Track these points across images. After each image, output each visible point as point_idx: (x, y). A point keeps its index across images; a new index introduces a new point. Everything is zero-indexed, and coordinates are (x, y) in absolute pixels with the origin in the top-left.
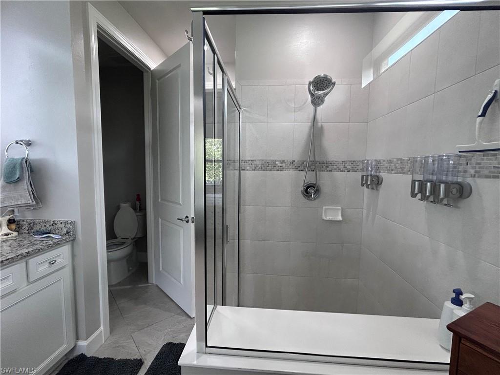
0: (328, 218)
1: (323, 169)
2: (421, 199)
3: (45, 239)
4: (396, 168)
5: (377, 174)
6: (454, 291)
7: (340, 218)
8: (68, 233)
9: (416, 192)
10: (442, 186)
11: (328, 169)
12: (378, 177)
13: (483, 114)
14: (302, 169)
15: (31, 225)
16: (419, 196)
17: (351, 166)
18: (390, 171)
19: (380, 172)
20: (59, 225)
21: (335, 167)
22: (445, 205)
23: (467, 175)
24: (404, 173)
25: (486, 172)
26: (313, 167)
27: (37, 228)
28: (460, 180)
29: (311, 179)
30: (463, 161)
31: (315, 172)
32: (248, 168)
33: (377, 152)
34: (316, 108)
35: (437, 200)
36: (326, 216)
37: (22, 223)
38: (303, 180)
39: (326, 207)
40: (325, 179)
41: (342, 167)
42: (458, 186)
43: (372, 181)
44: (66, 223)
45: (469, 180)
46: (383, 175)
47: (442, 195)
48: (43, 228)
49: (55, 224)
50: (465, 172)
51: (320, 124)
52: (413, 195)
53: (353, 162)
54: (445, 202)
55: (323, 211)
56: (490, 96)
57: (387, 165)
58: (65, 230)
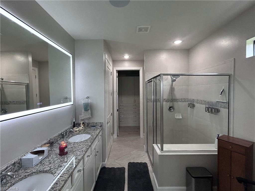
0: (178, 118)
1: (175, 101)
2: (208, 112)
3: (96, 128)
4: (200, 102)
5: (193, 103)
6: (218, 135)
7: (181, 117)
8: (101, 126)
9: (207, 110)
10: (213, 110)
11: (176, 101)
12: (193, 104)
13: (221, 94)
14: (168, 101)
15: (88, 124)
16: (207, 111)
17: (184, 100)
18: (198, 103)
19: (194, 103)
20: (98, 124)
21: (179, 101)
22: (214, 114)
23: (219, 107)
24: (202, 104)
25: (222, 107)
26: (172, 101)
27: (90, 125)
28: (217, 108)
29: (171, 105)
30: (218, 103)
31: (172, 102)
32: (149, 101)
33: (192, 96)
34: (173, 83)
35: (212, 113)
36: (176, 117)
37: (85, 123)
38: (169, 105)
39: (176, 114)
40: (176, 105)
41: (181, 101)
42: (217, 110)
43: (192, 106)
44: (100, 123)
45: (219, 108)
46: (195, 104)
47: (213, 112)
48: (93, 125)
49: (96, 123)
50: (218, 106)
51: (173, 87)
52: (206, 111)
53: (184, 99)
54: (214, 113)
55: (176, 116)
56: (222, 90)
57: (197, 101)
58: (100, 125)
